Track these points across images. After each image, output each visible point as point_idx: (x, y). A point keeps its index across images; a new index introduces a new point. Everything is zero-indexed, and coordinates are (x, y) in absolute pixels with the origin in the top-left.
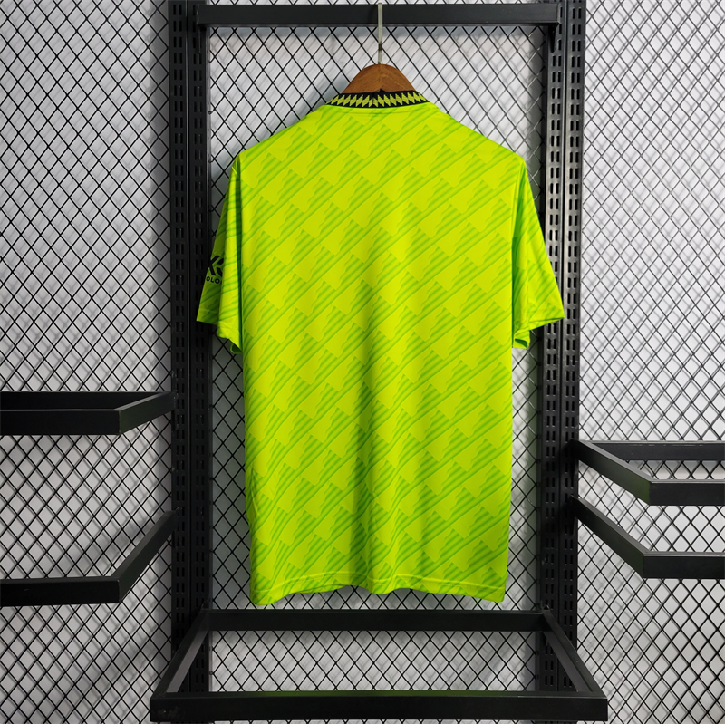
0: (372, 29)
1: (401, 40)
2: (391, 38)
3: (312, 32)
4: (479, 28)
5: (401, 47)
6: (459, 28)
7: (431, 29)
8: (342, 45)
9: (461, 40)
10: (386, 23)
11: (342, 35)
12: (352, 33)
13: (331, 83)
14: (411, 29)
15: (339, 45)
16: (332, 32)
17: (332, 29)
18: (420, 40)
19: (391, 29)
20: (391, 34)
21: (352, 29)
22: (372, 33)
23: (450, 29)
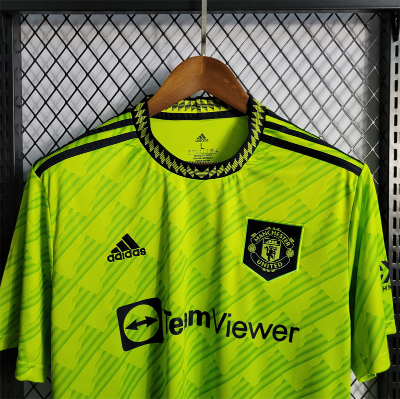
0: (196, 16)
1: (228, 28)
2: (217, 27)
3: (131, 19)
4: (313, 15)
5: (228, 35)
6: (292, 15)
7: (260, 16)
8: (163, 34)
9: (292, 29)
10: (210, 10)
11: (164, 22)
12: (174, 20)
13: (152, 75)
14: (239, 16)
15: (161, 34)
16: (153, 20)
17: (153, 16)
18: (249, 28)
19: (218, 16)
20: (217, 22)
21: (174, 16)
22: (196, 21)
23: (282, 16)
